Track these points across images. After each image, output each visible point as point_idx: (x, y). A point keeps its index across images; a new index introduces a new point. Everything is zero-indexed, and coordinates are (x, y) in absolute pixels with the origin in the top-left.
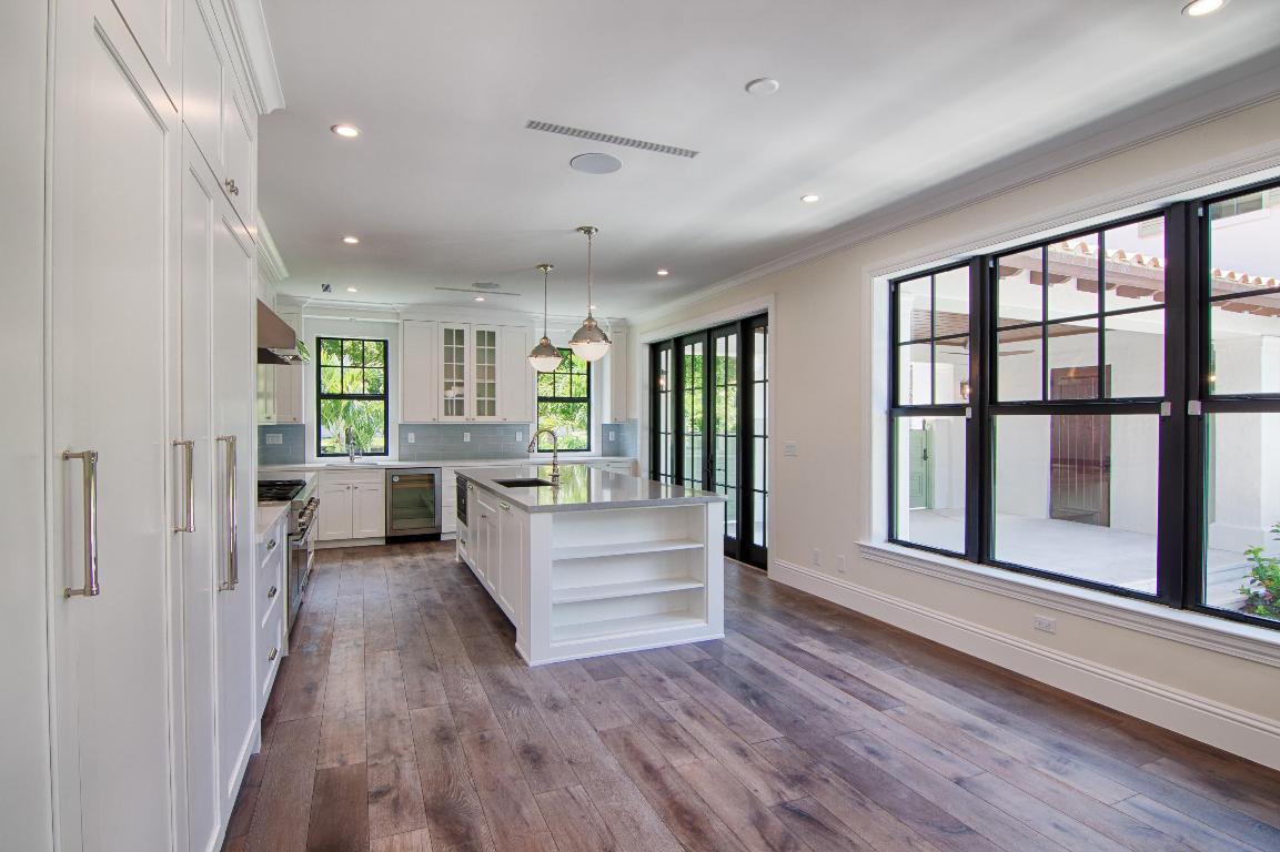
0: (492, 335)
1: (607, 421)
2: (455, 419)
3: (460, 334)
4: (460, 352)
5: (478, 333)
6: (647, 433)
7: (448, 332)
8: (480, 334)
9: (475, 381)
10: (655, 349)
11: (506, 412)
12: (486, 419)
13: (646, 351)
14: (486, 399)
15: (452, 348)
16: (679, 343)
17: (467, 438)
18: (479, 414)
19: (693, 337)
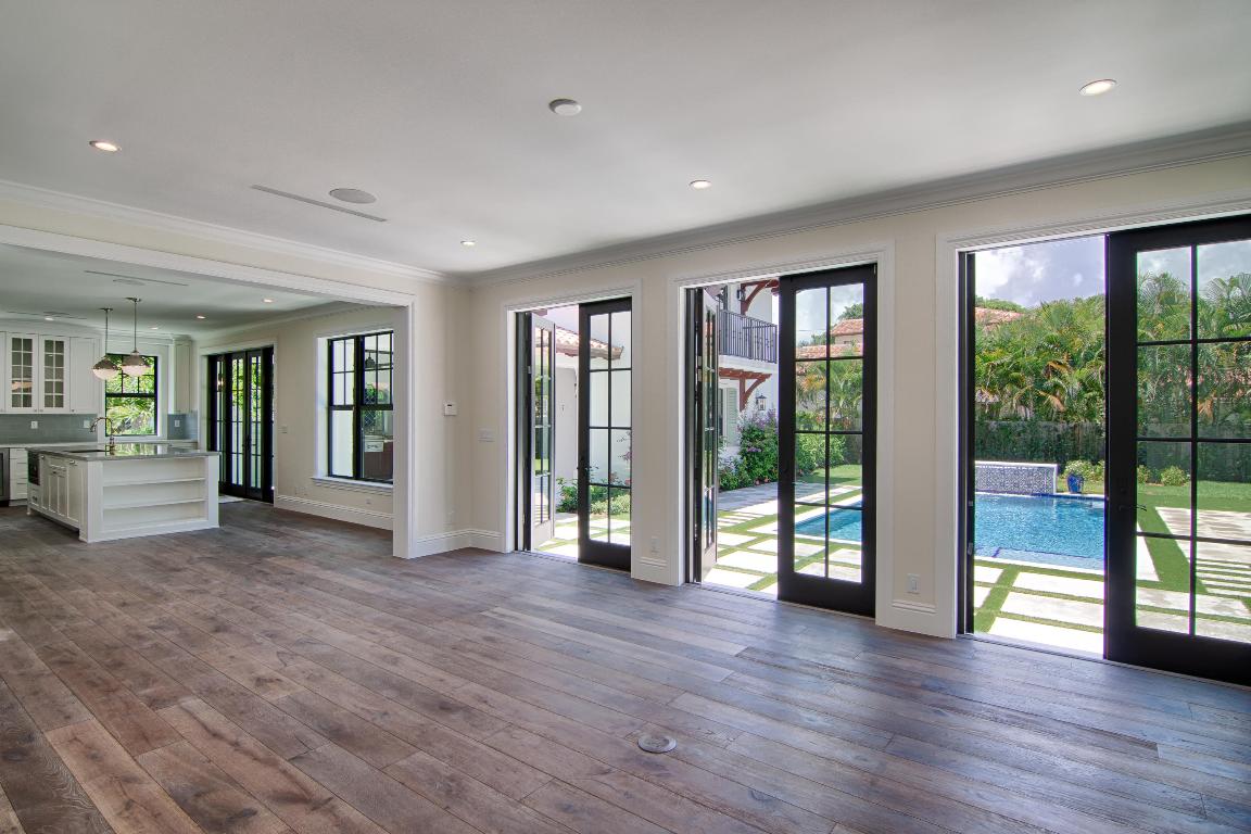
0: (60, 345)
1: (172, 411)
2: (22, 410)
3: (28, 343)
4: (28, 359)
5: (47, 342)
6: (205, 422)
7: (16, 342)
8: (49, 344)
9: (43, 380)
10: (212, 359)
11: (75, 402)
12: (54, 410)
13: (205, 361)
14: (54, 394)
15: (20, 354)
16: (228, 358)
17: (34, 425)
18: (47, 405)
19: (237, 355)
